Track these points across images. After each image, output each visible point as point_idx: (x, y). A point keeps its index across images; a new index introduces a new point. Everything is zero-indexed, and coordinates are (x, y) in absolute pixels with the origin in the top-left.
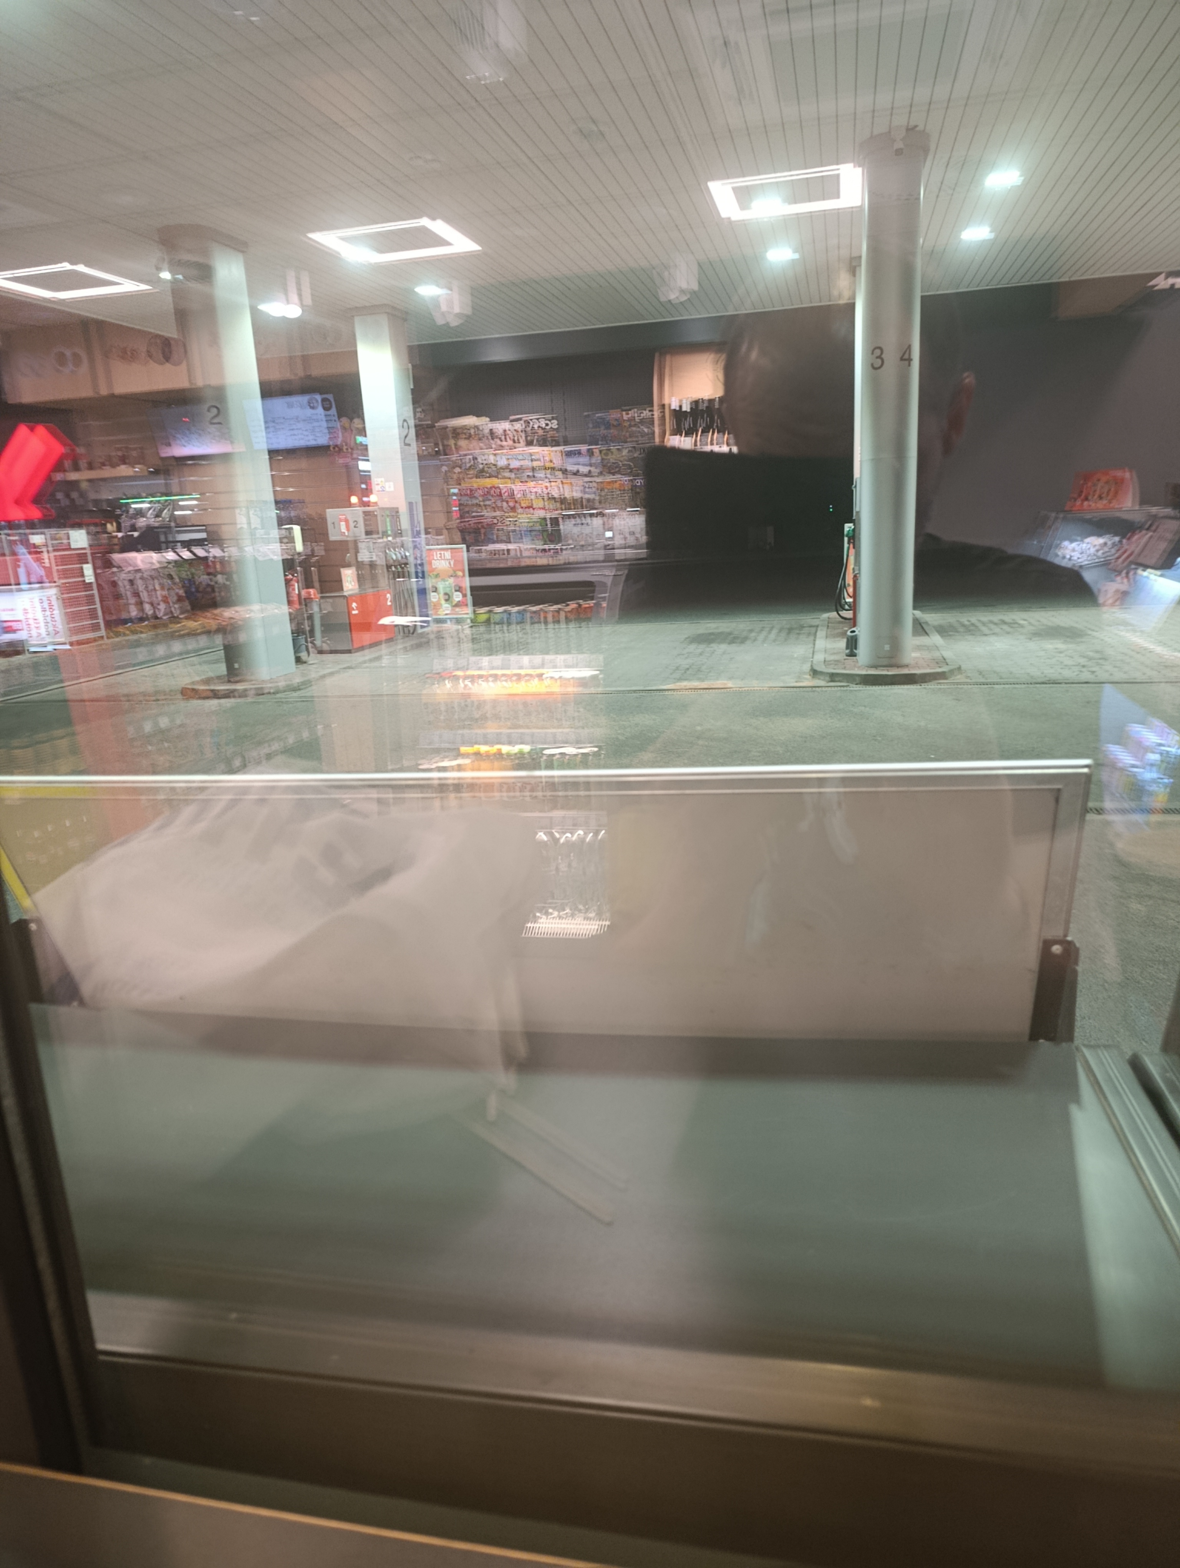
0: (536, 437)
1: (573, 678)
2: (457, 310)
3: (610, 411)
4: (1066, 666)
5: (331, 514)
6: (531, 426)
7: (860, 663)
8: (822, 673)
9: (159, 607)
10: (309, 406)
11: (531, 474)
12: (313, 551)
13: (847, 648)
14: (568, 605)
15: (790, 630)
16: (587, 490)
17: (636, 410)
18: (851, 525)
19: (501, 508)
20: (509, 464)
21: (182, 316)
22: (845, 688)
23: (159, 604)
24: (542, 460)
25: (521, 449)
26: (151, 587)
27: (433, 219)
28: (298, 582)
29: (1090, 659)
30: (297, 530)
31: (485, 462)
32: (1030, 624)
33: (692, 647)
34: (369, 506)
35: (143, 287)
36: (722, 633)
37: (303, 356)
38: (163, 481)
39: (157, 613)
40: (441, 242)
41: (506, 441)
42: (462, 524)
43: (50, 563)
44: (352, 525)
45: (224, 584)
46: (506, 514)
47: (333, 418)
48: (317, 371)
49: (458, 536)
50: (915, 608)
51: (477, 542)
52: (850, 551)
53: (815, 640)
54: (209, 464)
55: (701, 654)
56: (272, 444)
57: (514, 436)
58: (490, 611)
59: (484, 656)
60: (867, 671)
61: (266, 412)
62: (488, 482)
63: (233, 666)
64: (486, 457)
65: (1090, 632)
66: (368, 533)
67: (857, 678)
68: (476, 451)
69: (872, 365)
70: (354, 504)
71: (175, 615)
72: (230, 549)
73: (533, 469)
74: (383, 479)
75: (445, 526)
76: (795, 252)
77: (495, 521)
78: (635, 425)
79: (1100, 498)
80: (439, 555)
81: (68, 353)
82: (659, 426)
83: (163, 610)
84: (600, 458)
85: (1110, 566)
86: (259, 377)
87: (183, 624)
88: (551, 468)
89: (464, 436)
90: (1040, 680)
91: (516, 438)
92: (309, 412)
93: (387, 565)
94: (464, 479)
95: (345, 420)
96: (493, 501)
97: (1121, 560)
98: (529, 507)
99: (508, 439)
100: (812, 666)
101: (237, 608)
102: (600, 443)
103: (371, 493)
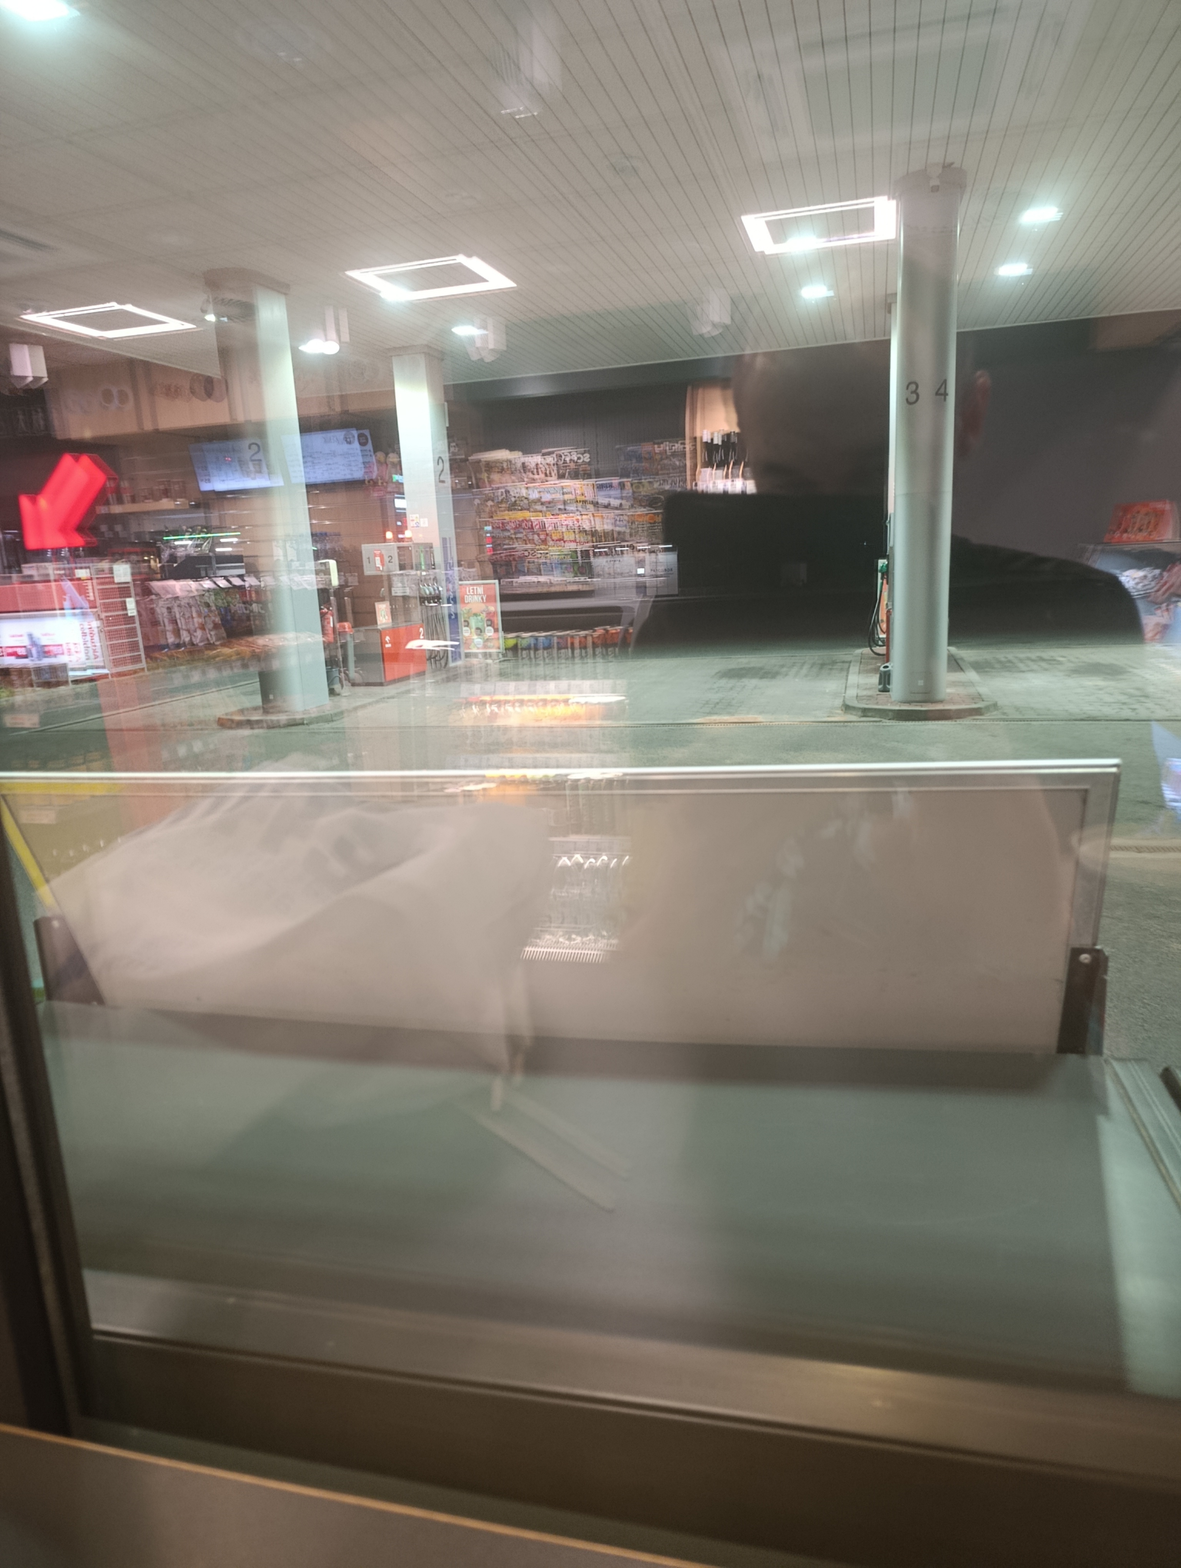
0: (568, 470)
1: (599, 703)
2: (491, 346)
3: (642, 444)
4: (1105, 703)
5: (367, 549)
6: (563, 459)
7: (893, 699)
8: (854, 708)
9: (195, 634)
10: (346, 441)
11: (562, 507)
12: (346, 581)
13: (880, 684)
14: (595, 631)
15: (822, 666)
16: (618, 523)
17: (668, 443)
18: (885, 561)
19: (532, 541)
20: (541, 497)
21: (225, 354)
22: (878, 724)
23: (195, 631)
24: (573, 493)
25: (552, 482)
26: (187, 615)
27: (469, 255)
28: (333, 616)
29: (1131, 696)
30: (332, 564)
31: (517, 495)
32: (1070, 661)
33: (723, 682)
34: (403, 542)
35: (188, 326)
36: (753, 668)
37: (341, 396)
38: (203, 515)
39: (194, 639)
40: (477, 279)
41: (538, 474)
42: (494, 557)
43: (94, 596)
44: (387, 559)
45: (259, 612)
46: (537, 547)
47: (369, 453)
48: (354, 407)
49: (489, 569)
50: (949, 644)
51: (509, 574)
52: (884, 587)
53: (847, 676)
54: (250, 498)
55: (731, 689)
56: (309, 478)
57: (546, 470)
58: (518, 637)
59: (511, 681)
60: (900, 706)
61: (304, 447)
62: (520, 515)
63: (269, 697)
64: (518, 490)
65: (1131, 670)
66: (402, 567)
67: (890, 713)
68: (509, 485)
69: (907, 400)
70: (390, 540)
71: (212, 642)
72: (265, 578)
73: (565, 503)
74: (418, 515)
75: (477, 559)
76: (829, 290)
77: (526, 553)
78: (667, 458)
79: (1140, 530)
80: (471, 591)
81: (115, 391)
82: (691, 458)
83: (199, 637)
84: (631, 491)
85: (1149, 599)
86: (298, 412)
87: (219, 650)
88: (583, 501)
89: (497, 470)
90: (1079, 717)
91: (548, 472)
92: (346, 447)
93: (420, 598)
94: (496, 511)
95: (380, 455)
96: (525, 533)
97: (1161, 592)
98: (559, 540)
99: (540, 473)
100: (844, 701)
101: (271, 636)
102: (631, 475)
103: (406, 528)
